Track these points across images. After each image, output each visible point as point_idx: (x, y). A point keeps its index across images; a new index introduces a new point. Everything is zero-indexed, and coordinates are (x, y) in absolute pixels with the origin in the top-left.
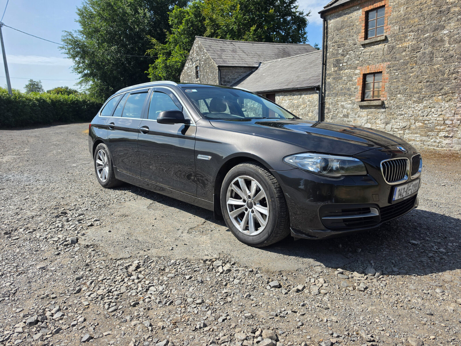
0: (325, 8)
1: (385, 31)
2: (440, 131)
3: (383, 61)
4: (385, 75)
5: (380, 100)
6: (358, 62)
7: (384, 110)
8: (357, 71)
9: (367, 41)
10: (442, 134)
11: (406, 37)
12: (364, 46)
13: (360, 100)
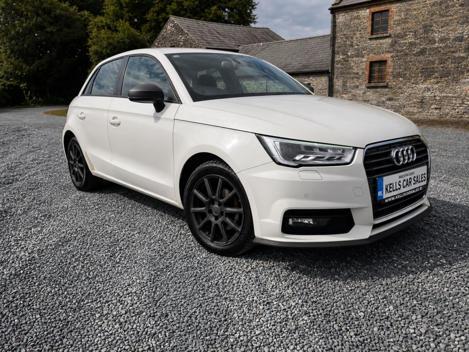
0: (333, 5)
1: (389, 30)
2: (432, 104)
3: (388, 52)
4: (389, 62)
5: (385, 82)
6: (365, 52)
7: (387, 90)
8: (365, 59)
9: (374, 36)
10: (433, 106)
11: (406, 35)
12: (370, 39)
13: (368, 82)
